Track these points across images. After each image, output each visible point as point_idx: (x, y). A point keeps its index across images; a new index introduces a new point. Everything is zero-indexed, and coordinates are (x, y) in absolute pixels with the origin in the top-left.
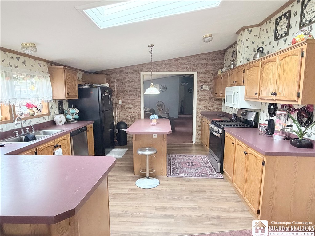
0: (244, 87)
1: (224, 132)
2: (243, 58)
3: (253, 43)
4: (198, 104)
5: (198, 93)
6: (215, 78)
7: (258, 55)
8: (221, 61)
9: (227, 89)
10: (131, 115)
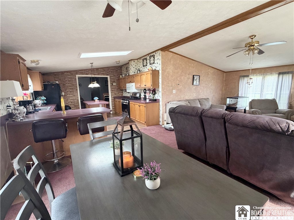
0: (134, 83)
1: (129, 102)
2: (133, 72)
3: (136, 66)
4: (111, 93)
5: (111, 87)
6: (119, 79)
7: (138, 72)
8: (120, 71)
9: (127, 84)
10: (72, 101)
